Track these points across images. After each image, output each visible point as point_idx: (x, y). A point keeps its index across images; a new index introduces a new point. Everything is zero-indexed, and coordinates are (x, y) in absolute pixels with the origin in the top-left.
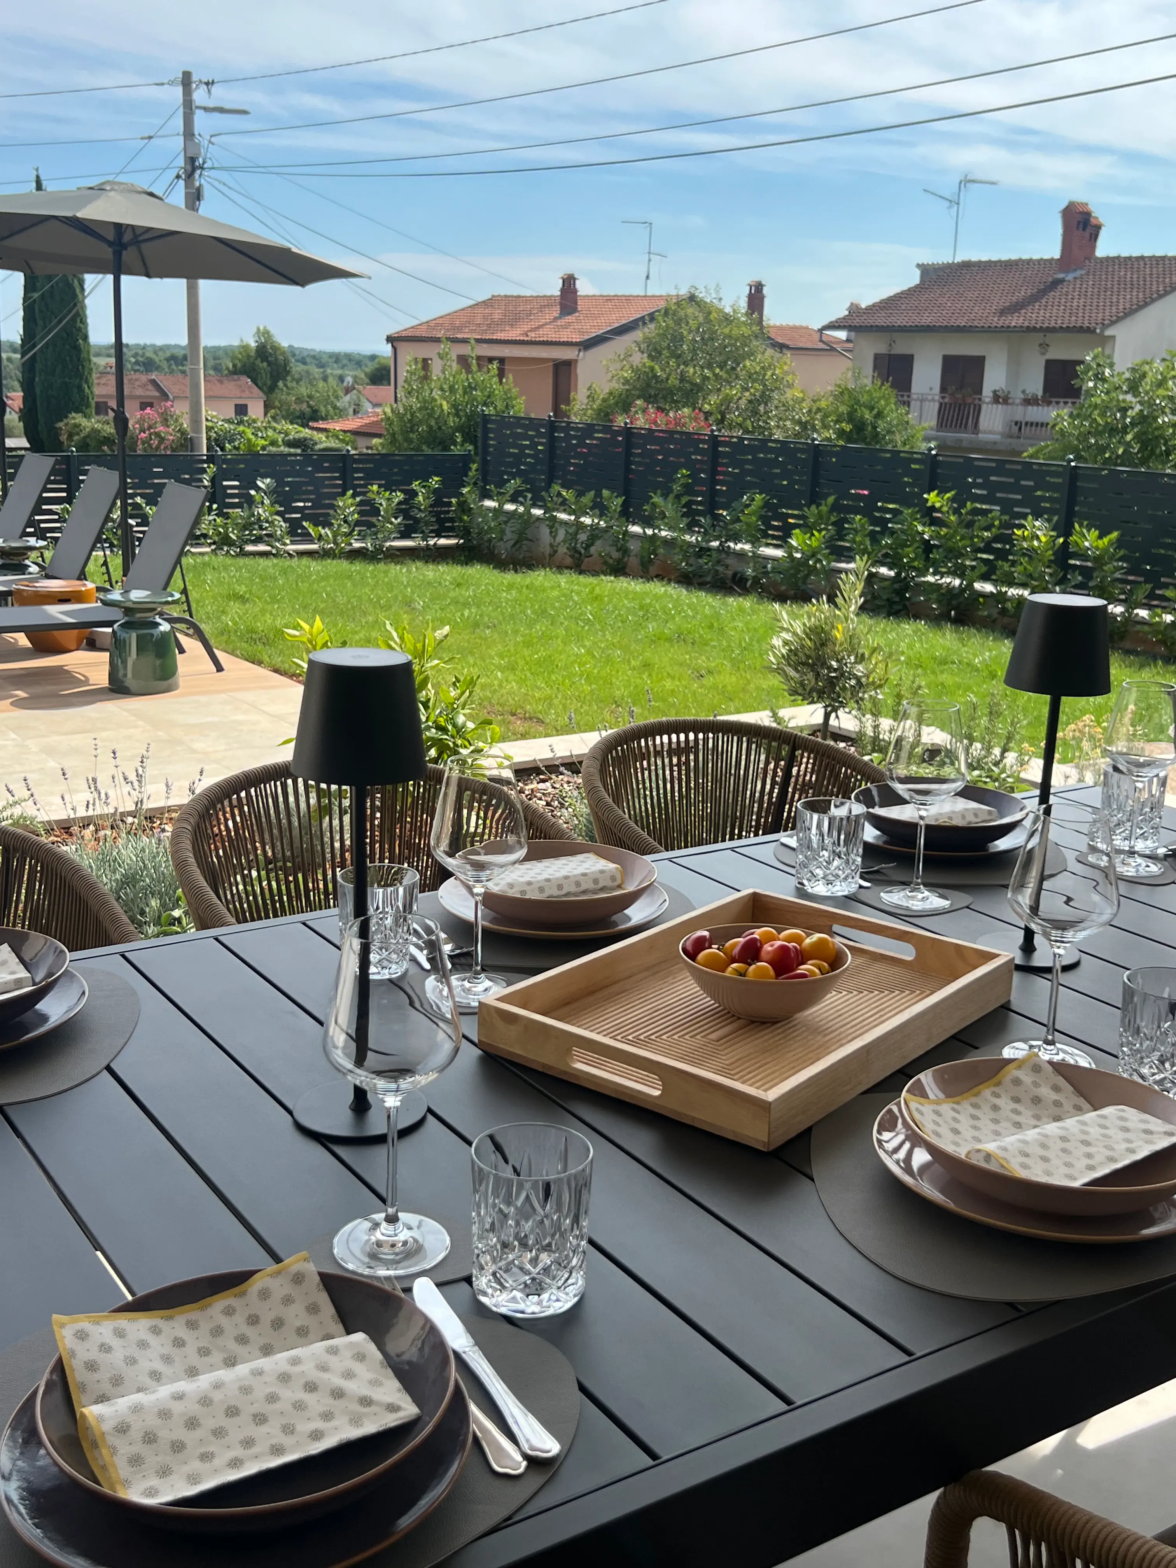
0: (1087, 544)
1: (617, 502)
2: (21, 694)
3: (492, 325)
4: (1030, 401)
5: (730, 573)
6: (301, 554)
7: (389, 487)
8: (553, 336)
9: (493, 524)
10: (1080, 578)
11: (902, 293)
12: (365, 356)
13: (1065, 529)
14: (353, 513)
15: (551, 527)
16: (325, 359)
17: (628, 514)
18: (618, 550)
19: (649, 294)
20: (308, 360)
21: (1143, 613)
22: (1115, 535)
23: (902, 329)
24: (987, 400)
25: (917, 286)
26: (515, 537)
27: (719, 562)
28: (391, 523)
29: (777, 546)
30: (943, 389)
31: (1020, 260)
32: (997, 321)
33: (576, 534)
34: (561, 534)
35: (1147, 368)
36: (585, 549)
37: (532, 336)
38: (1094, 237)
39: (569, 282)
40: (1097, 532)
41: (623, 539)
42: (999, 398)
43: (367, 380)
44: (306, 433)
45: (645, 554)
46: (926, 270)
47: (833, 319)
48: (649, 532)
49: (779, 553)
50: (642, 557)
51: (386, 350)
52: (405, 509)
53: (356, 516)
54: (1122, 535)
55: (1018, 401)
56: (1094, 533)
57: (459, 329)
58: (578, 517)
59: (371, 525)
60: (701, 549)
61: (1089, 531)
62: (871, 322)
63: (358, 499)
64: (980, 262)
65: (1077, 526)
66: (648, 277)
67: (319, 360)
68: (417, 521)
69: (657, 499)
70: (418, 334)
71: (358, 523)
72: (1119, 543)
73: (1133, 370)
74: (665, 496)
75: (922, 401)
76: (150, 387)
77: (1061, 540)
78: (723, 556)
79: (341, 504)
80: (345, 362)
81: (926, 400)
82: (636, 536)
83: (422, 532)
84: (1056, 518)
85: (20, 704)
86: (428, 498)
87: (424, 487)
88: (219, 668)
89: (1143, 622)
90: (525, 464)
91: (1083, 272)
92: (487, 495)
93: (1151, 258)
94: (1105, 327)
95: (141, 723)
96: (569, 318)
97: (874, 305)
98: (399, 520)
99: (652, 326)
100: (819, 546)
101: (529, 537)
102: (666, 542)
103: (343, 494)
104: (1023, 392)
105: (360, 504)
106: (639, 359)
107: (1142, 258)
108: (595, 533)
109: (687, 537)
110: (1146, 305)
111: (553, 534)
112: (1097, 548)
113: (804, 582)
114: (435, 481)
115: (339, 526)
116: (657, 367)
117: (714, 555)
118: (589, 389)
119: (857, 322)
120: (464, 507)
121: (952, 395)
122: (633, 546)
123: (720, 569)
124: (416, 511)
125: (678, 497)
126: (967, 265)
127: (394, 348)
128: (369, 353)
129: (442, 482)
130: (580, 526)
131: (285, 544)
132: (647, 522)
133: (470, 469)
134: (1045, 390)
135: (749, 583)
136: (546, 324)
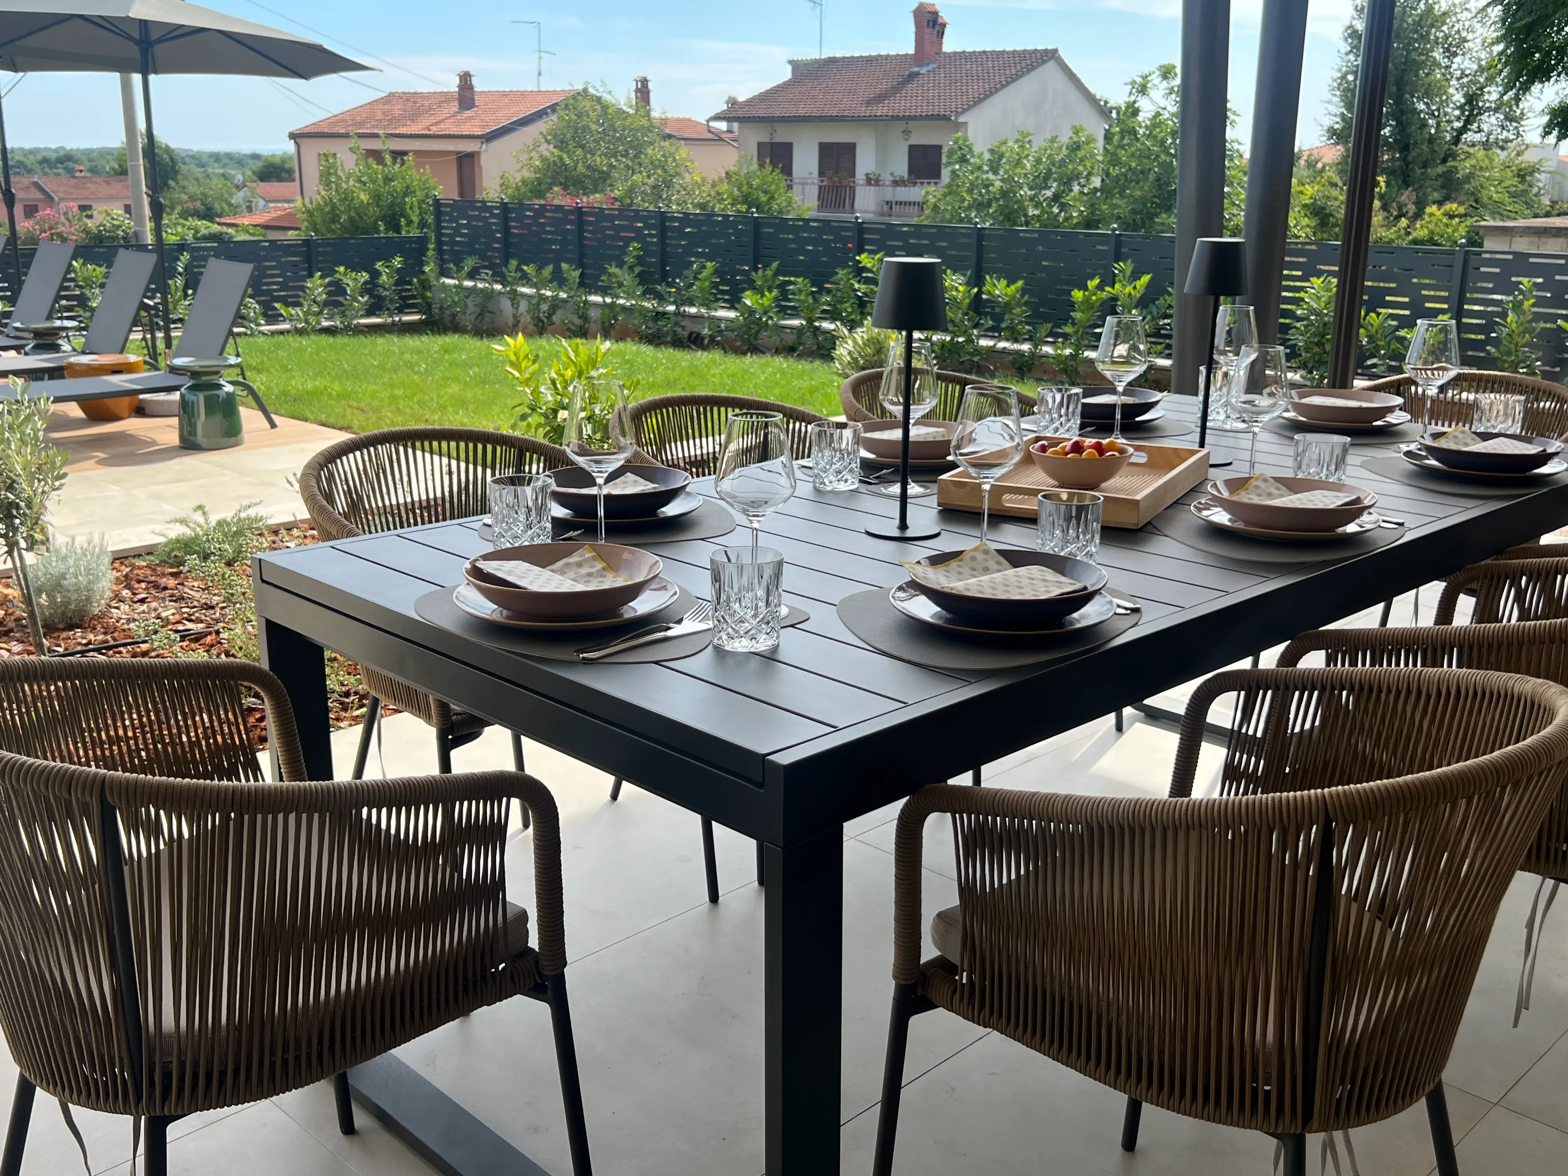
0: (997, 292)
1: (575, 275)
2: (102, 455)
3: (393, 120)
4: (898, 183)
5: (686, 334)
6: (273, 333)
7: (353, 267)
8: (455, 131)
9: (456, 299)
10: (990, 322)
11: (778, 86)
12: (245, 155)
13: (977, 280)
14: (320, 294)
15: (512, 300)
16: (205, 159)
17: (587, 284)
18: (580, 318)
19: (543, 89)
20: (187, 160)
21: (1048, 349)
22: (1020, 283)
23: (782, 120)
24: (861, 182)
25: (790, 81)
26: (478, 310)
27: (676, 324)
28: (358, 302)
29: (729, 308)
30: (821, 173)
31: (879, 56)
32: (864, 111)
33: (538, 304)
34: (523, 306)
35: (1004, 148)
36: (548, 318)
37: (434, 130)
38: (941, 34)
39: (465, 79)
40: (1005, 282)
41: (584, 307)
42: (872, 181)
43: (255, 178)
44: (215, 228)
45: (606, 320)
46: (795, 65)
47: (719, 111)
48: (608, 300)
49: (732, 314)
50: (603, 323)
51: (290, 147)
52: (370, 288)
53: (324, 296)
54: (1025, 284)
55: (887, 183)
56: (1003, 282)
57: (361, 124)
58: (538, 290)
59: (338, 304)
60: (658, 313)
61: (999, 281)
62: (753, 113)
63: (327, 280)
64: (844, 58)
65: (988, 277)
66: (539, 74)
67: (199, 160)
68: (381, 299)
69: (613, 270)
70: (320, 130)
71: (326, 304)
72: (1024, 291)
73: (992, 151)
74: (620, 265)
75: (803, 184)
76: (33, 190)
77: (976, 290)
78: (680, 318)
79: (309, 285)
80: (225, 161)
81: (807, 184)
82: (596, 305)
83: (388, 309)
84: (969, 273)
85: (102, 462)
86: (392, 277)
87: (387, 267)
88: (273, 425)
89: (1047, 356)
90: (480, 243)
91: (934, 66)
92: (444, 273)
93: (992, 52)
94: (958, 114)
95: (226, 472)
96: (468, 113)
97: (754, 98)
98: (366, 298)
99: (554, 117)
100: (770, 306)
101: (490, 309)
102: (624, 308)
103: (311, 275)
104: (892, 174)
105: (329, 284)
106: (548, 150)
107: (985, 52)
108: (556, 304)
109: (646, 304)
110: (991, 94)
111: (515, 304)
112: (1006, 295)
113: (756, 338)
114: (397, 262)
115: (310, 306)
116: (565, 156)
117: (673, 318)
118: (502, 178)
119: (740, 113)
120: (425, 285)
121: (830, 178)
122: (593, 314)
123: (679, 330)
124: (381, 290)
125: (631, 268)
126: (832, 61)
127: (298, 145)
128: (249, 152)
129: (405, 262)
130: (542, 298)
131: (259, 325)
132: (604, 291)
133: (428, 249)
134: (911, 171)
135: (706, 341)
136: (447, 118)
